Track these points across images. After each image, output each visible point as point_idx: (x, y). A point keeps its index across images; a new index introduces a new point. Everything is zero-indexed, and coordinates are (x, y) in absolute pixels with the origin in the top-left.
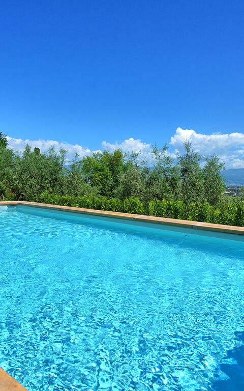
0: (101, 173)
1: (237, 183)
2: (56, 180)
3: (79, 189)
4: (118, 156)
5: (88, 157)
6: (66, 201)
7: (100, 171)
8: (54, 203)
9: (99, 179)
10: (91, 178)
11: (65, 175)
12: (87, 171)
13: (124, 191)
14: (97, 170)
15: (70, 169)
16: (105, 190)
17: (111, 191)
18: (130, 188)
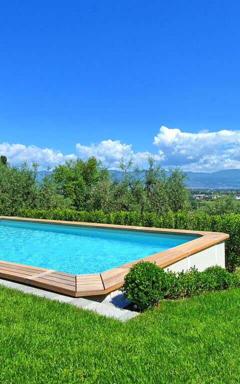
0: (75, 182)
1: (230, 185)
2: (29, 193)
3: (52, 202)
4: (92, 163)
5: (60, 166)
6: (42, 215)
7: (73, 180)
8: (30, 217)
9: (73, 189)
10: (64, 187)
11: (38, 188)
12: (60, 181)
13: (94, 204)
14: (70, 179)
15: (43, 183)
16: (79, 201)
17: (85, 201)
18: (100, 200)
